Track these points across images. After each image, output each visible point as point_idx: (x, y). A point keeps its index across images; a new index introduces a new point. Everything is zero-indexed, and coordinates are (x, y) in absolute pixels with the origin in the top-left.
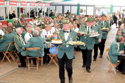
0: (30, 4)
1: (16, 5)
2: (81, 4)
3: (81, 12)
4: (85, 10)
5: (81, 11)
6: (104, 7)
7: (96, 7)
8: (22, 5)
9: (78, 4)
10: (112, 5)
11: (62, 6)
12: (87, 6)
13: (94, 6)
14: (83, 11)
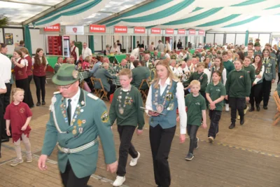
1: (160, 33)
2: (250, 31)
7: (273, 34)
8: (166, 33)
9: (247, 31)
12: (259, 33)
13: (270, 33)
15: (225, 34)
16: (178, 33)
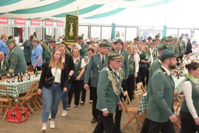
0: (31, 22)
1: (7, 23)
2: (116, 24)
3: (116, 37)
4: (123, 33)
5: (117, 35)
6: (152, 29)
7: (140, 28)
8: (16, 23)
9: (113, 24)
10: (165, 27)
11: (88, 27)
12: (126, 27)
13: (137, 27)
14: (120, 35)
15: (90, 27)
16: (31, 24)
